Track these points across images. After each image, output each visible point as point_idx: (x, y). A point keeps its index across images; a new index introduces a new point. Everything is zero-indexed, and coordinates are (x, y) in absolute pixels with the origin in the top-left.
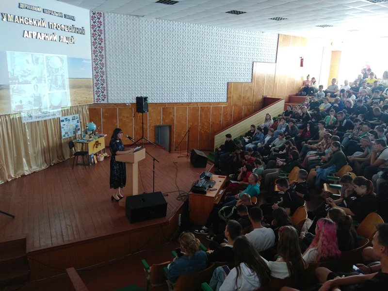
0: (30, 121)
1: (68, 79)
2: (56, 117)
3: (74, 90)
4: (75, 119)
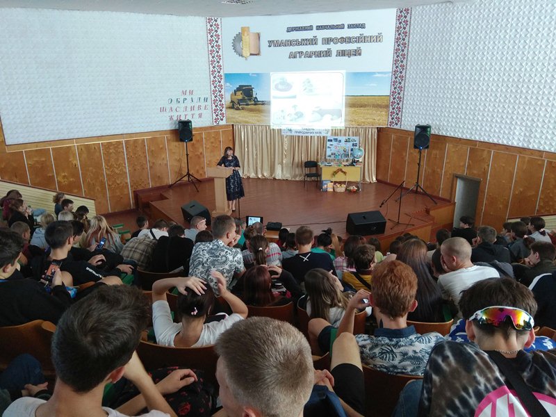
0: (289, 134)
1: (344, 97)
2: (322, 135)
3: (353, 109)
4: (349, 142)
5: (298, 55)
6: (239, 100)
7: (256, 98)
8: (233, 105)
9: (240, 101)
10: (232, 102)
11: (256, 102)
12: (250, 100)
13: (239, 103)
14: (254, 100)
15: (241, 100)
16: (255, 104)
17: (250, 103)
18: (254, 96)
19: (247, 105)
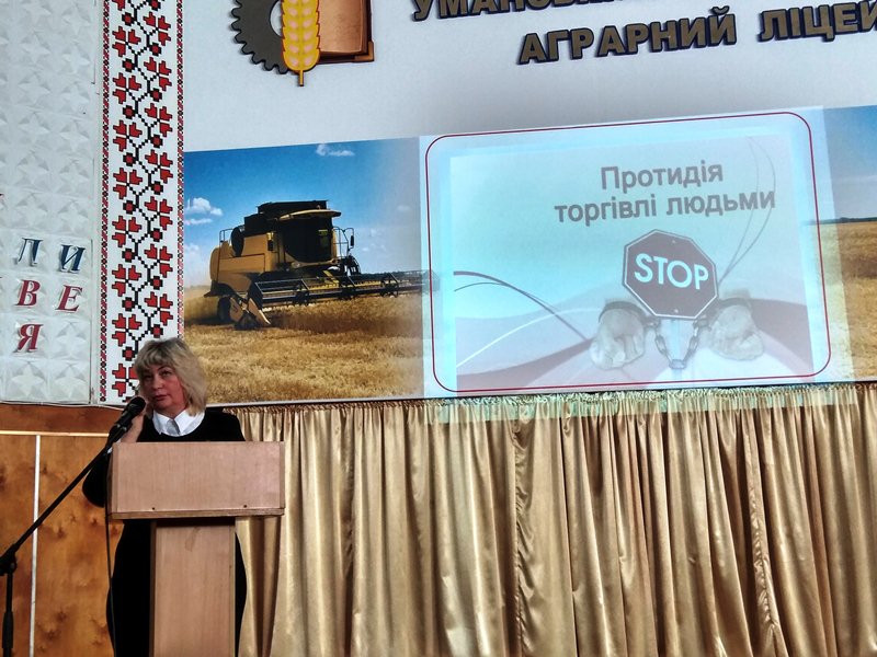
1: (829, 231)
5: (563, 47)
6: (254, 277)
7: (350, 261)
8: (224, 305)
9: (259, 284)
10: (219, 288)
11: (352, 283)
12: (317, 273)
13: (255, 294)
14: (340, 275)
15: (266, 276)
16: (344, 294)
17: (315, 289)
18: (341, 253)
19: (303, 298)
